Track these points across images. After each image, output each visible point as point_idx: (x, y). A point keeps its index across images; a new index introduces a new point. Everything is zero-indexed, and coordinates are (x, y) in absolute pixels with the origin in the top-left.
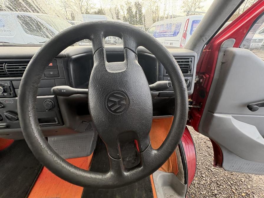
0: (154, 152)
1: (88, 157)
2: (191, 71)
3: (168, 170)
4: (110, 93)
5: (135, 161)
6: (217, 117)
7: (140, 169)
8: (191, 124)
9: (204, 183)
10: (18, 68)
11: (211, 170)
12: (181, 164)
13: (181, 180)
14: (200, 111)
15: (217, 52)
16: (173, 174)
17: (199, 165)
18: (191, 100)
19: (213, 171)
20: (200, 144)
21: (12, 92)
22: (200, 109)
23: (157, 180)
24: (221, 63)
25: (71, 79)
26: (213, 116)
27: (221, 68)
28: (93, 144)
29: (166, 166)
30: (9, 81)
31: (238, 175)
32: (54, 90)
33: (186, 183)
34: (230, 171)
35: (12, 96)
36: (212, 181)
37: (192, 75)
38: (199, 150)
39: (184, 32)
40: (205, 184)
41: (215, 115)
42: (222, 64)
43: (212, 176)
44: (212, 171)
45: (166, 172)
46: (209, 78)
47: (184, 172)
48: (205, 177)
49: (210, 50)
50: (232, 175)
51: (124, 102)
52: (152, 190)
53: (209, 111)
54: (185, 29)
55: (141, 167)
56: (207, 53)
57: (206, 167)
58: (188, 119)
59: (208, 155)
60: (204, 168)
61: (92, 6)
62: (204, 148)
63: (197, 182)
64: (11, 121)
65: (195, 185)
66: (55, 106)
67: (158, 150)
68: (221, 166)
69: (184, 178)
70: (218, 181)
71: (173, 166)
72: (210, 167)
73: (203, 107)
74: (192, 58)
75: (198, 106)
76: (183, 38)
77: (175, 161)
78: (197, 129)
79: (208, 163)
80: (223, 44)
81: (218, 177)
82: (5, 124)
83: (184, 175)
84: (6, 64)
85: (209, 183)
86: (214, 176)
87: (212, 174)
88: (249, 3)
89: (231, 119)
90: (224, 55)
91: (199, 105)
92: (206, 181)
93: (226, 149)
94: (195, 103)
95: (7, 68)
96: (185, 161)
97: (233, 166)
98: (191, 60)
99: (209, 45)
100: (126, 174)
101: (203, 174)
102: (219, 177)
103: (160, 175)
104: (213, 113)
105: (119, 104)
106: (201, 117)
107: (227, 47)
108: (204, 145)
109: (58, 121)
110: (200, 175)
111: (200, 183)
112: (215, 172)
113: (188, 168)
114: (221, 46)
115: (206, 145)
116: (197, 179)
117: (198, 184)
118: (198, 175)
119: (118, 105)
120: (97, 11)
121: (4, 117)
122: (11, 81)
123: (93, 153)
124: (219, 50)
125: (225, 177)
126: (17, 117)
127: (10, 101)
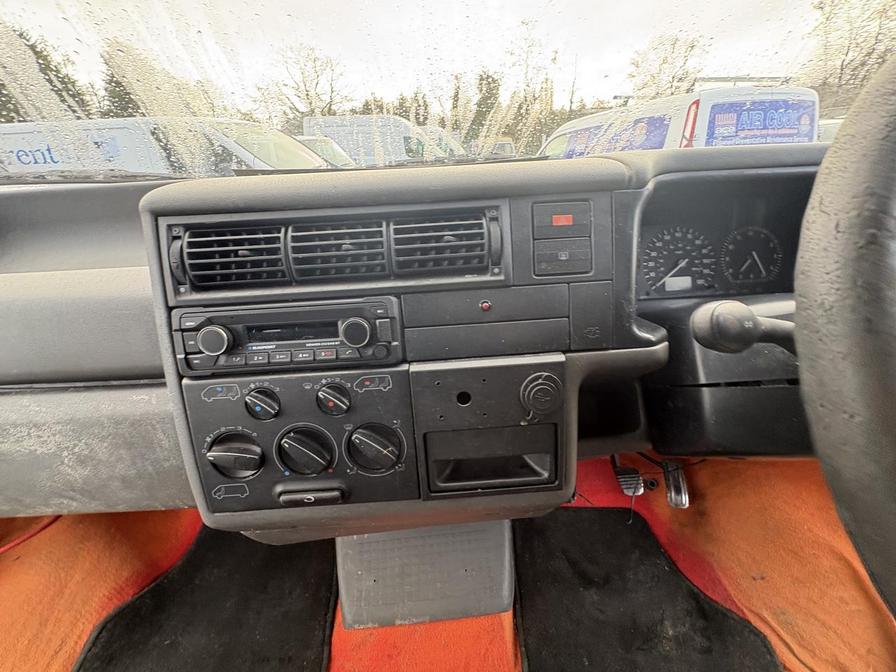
1: (503, 615)
21: (396, 343)
35: (392, 358)
39: (685, 142)
54: (687, 135)
61: (344, 93)
64: (361, 473)
82: (336, 484)
88: (859, 49)
109: (555, 469)
120: (359, 105)
122: (399, 295)
126: (392, 453)
127: (382, 380)
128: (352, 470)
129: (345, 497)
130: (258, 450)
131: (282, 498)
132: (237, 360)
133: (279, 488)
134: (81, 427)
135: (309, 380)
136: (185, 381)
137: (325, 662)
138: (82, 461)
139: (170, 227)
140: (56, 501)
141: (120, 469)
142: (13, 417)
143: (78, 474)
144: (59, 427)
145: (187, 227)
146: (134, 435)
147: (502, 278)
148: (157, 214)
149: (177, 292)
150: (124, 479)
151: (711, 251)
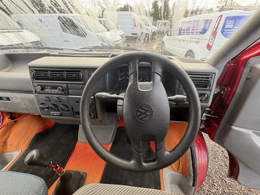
0: (167, 153)
1: (109, 145)
2: (210, 86)
3: (178, 171)
4: (139, 105)
5: (148, 156)
6: (235, 130)
7: (155, 163)
8: (207, 132)
9: (215, 192)
10: (73, 75)
11: (225, 180)
12: (191, 168)
13: (189, 182)
14: (218, 121)
15: (242, 68)
16: (182, 175)
17: (211, 173)
18: (210, 110)
19: (228, 182)
20: (216, 152)
21: (67, 92)
22: (218, 120)
23: (166, 177)
24: (246, 78)
25: (107, 86)
26: (230, 129)
27: (245, 83)
28: (113, 135)
29: (176, 166)
30: (66, 84)
31: (257, 193)
32: (97, 96)
33: (194, 185)
34: (248, 187)
35: (66, 94)
36: (224, 192)
37: (211, 90)
38: (215, 158)
39: (214, 29)
40: (217, 193)
41: (233, 127)
42: (247, 80)
43: (225, 187)
44: (226, 182)
45: (175, 172)
46: (231, 91)
47: (193, 175)
48: (217, 186)
49: (235, 64)
50: (250, 191)
51: (148, 113)
52: (161, 184)
53: (227, 123)
54: (216, 27)
55: (156, 161)
56: (232, 67)
57: (220, 177)
58: (204, 127)
59: (224, 165)
60: (218, 177)
62: (221, 157)
63: (207, 189)
64: (63, 112)
65: (205, 191)
66: (93, 104)
67: (170, 152)
68: (236, 178)
69: (192, 181)
70: (231, 193)
71: (184, 168)
72: (224, 178)
73: (221, 117)
74: (212, 75)
75: (216, 115)
76: (212, 36)
77: (185, 163)
78: (212, 138)
79: (222, 173)
80: (251, 60)
81: (232, 189)
82: (59, 113)
83: (193, 178)
84: (65, 72)
85: (220, 192)
86: (228, 188)
87: (226, 185)
89: (251, 134)
90: (250, 71)
91: (218, 116)
92: (218, 190)
93: (243, 163)
94: (214, 112)
95: (66, 75)
96: (196, 166)
97: (250, 182)
98: (211, 77)
99: (235, 59)
100: (144, 164)
101: (216, 183)
102: (234, 190)
103: (169, 173)
104: (232, 126)
105: (145, 114)
106: (218, 127)
107: (254, 64)
108: (220, 154)
109: (94, 116)
110: (212, 183)
111: (211, 191)
112: (230, 184)
113: (197, 172)
114: (248, 62)
115: (223, 155)
116: (207, 186)
117: (208, 191)
118: (209, 182)
119: (143, 115)
121: (59, 108)
122: (67, 84)
123: (112, 143)
124: (245, 66)
125: (241, 192)
126: (67, 109)
127: (65, 98)
128: (62, 111)
129: (61, 115)
130: (47, 106)
131: (51, 114)
132: (43, 92)
133: (51, 112)
134: (24, 99)
135: (54, 96)
136: (36, 94)
137: (74, 147)
138: (24, 104)
139: (32, 70)
140: (21, 110)
141: (30, 106)
142: (14, 96)
143: (24, 106)
144: (20, 99)
145: (34, 70)
146: (31, 101)
147: (83, 83)
148: (30, 67)
149: (33, 80)
150: (31, 108)
151: (148, 77)
